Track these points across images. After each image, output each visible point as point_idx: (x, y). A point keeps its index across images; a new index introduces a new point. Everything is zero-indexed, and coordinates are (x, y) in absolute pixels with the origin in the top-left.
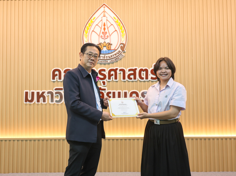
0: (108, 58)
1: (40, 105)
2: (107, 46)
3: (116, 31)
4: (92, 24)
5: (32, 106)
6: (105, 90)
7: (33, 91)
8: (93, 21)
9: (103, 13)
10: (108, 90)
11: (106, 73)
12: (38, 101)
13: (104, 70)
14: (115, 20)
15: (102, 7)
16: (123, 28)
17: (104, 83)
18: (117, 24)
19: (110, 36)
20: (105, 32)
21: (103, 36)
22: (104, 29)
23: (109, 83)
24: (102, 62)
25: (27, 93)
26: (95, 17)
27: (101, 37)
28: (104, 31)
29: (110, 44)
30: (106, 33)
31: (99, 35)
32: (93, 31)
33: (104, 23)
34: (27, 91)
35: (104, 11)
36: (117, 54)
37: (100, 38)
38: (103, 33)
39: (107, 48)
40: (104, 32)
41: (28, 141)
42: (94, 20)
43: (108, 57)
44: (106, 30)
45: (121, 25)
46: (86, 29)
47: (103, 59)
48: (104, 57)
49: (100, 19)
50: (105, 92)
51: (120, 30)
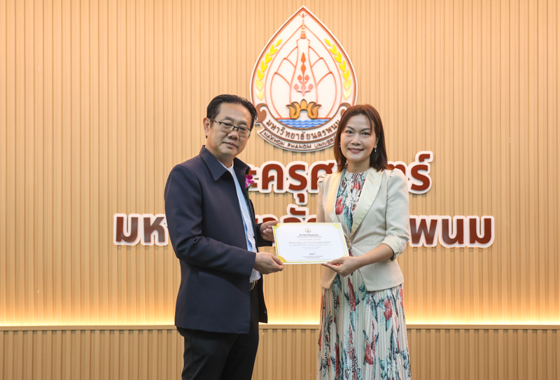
0: (312, 139)
1: (152, 250)
2: (309, 109)
3: (331, 75)
4: (274, 56)
5: (133, 250)
6: (303, 213)
7: (135, 215)
8: (276, 48)
9: (300, 30)
10: (310, 214)
11: (307, 174)
12: (148, 239)
13: (302, 168)
14: (328, 48)
15: (298, 16)
16: (348, 68)
17: (301, 198)
18: (333, 56)
19: (317, 85)
20: (305, 75)
21: (300, 85)
22: (303, 69)
23: (313, 198)
24: (297, 147)
25: (120, 220)
26: (281, 41)
27: (296, 87)
28: (303, 73)
29: (316, 105)
30: (307, 78)
31: (290, 82)
32: (276, 73)
33: (303, 55)
34: (120, 215)
35: (303, 26)
36: (332, 129)
37: (294, 91)
38: (299, 78)
39: (310, 115)
40: (302, 75)
41: (126, 333)
42: (278, 48)
43: (311, 137)
44: (308, 72)
45: (344, 59)
46: (259, 68)
47: (300, 140)
48: (302, 136)
49: (292, 44)
50: (304, 219)
51: (341, 72)
